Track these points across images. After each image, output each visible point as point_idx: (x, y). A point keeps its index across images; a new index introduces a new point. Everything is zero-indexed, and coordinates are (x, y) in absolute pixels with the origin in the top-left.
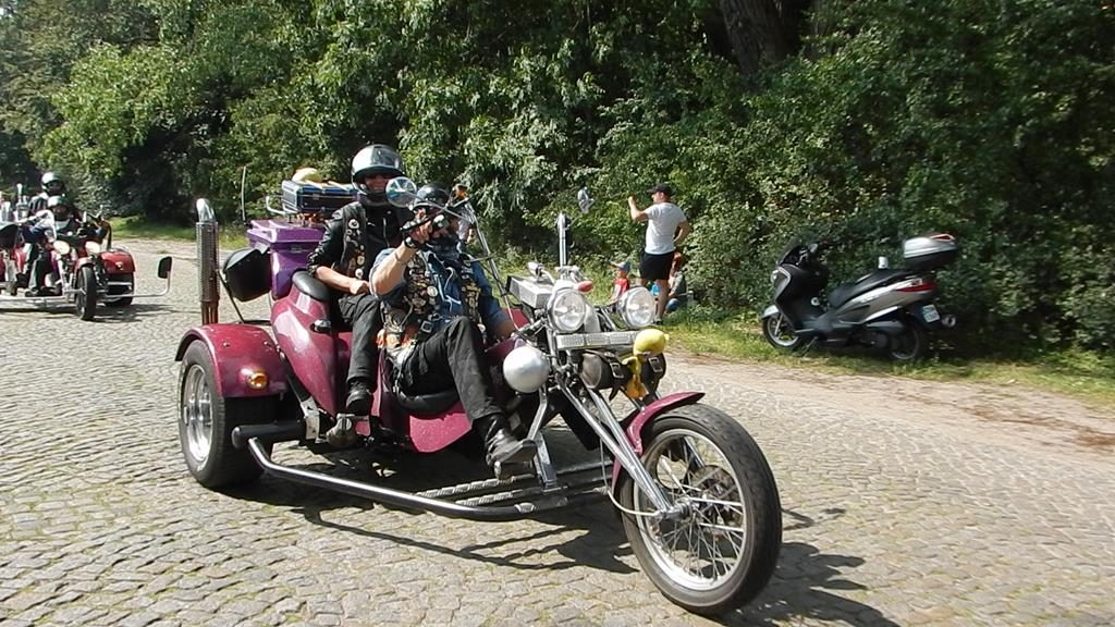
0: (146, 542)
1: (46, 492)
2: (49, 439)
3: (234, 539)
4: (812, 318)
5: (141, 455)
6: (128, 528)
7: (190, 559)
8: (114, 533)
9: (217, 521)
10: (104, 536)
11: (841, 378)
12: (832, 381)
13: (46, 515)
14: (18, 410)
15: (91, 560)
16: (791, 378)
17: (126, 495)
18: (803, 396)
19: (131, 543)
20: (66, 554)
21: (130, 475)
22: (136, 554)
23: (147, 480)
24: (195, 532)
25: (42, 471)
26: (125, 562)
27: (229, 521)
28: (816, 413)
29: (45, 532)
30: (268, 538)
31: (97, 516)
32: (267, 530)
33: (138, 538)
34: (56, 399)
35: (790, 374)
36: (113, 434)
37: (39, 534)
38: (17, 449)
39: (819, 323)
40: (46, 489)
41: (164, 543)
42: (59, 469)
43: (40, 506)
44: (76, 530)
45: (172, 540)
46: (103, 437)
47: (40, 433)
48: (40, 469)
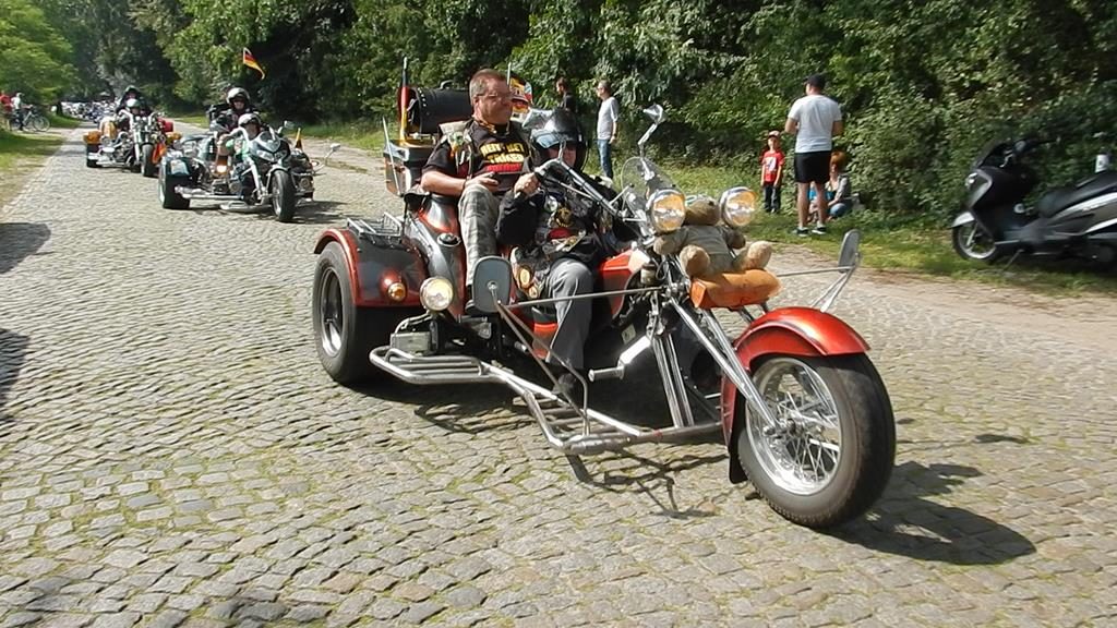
0: (327, 539)
1: (207, 458)
2: (204, 384)
3: (425, 537)
4: (1016, 227)
5: (303, 408)
6: (302, 516)
7: (380, 569)
8: (286, 523)
9: (400, 507)
10: (277, 527)
11: (1064, 301)
12: (1055, 306)
13: (210, 492)
14: (169, 344)
15: (266, 567)
16: (1002, 301)
17: (292, 466)
18: (1028, 325)
19: (308, 541)
20: (237, 557)
21: (295, 435)
22: (316, 560)
23: (314, 443)
24: (378, 525)
25: (201, 429)
26: (305, 572)
27: (414, 507)
28: (1054, 350)
29: (211, 518)
30: (464, 536)
31: (266, 495)
32: (459, 523)
33: (316, 534)
34: (207, 330)
35: (1001, 296)
36: (270, 378)
37: (205, 521)
38: (172, 398)
39: (1025, 234)
40: (206, 454)
41: (346, 543)
42: (219, 426)
43: (201, 480)
44: (245, 517)
45: (355, 537)
46: (260, 382)
47: (194, 375)
48: (198, 426)
